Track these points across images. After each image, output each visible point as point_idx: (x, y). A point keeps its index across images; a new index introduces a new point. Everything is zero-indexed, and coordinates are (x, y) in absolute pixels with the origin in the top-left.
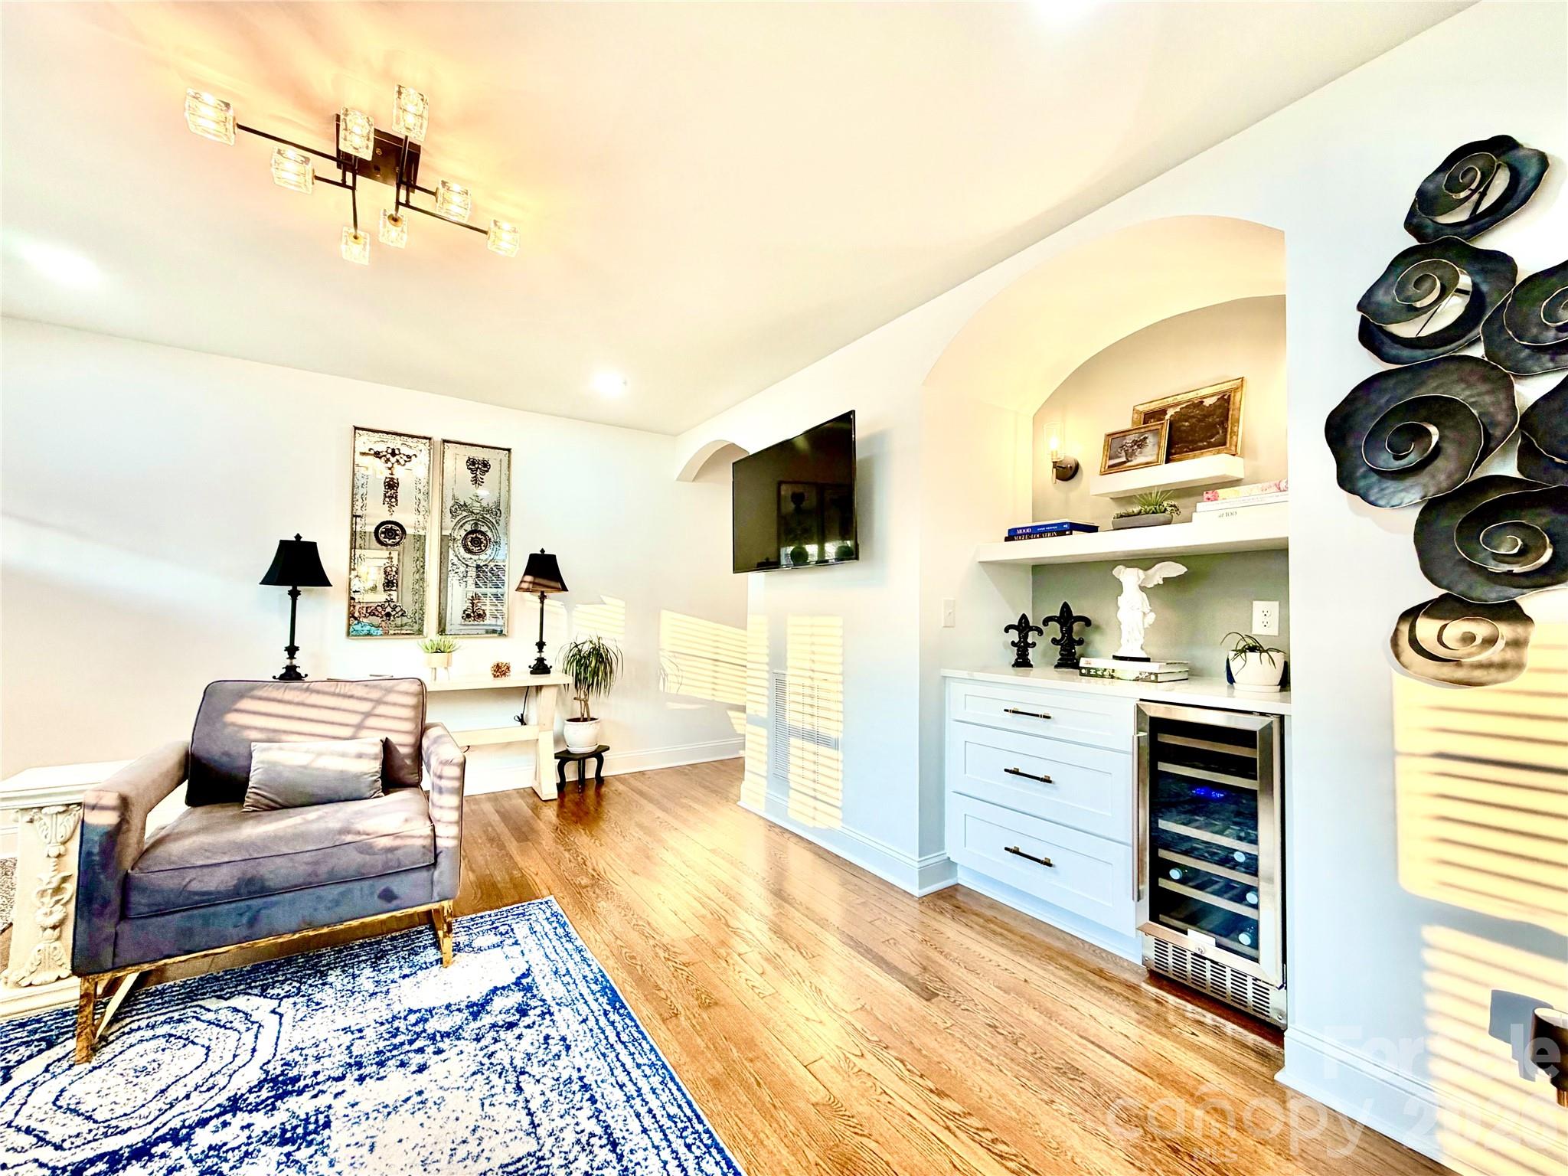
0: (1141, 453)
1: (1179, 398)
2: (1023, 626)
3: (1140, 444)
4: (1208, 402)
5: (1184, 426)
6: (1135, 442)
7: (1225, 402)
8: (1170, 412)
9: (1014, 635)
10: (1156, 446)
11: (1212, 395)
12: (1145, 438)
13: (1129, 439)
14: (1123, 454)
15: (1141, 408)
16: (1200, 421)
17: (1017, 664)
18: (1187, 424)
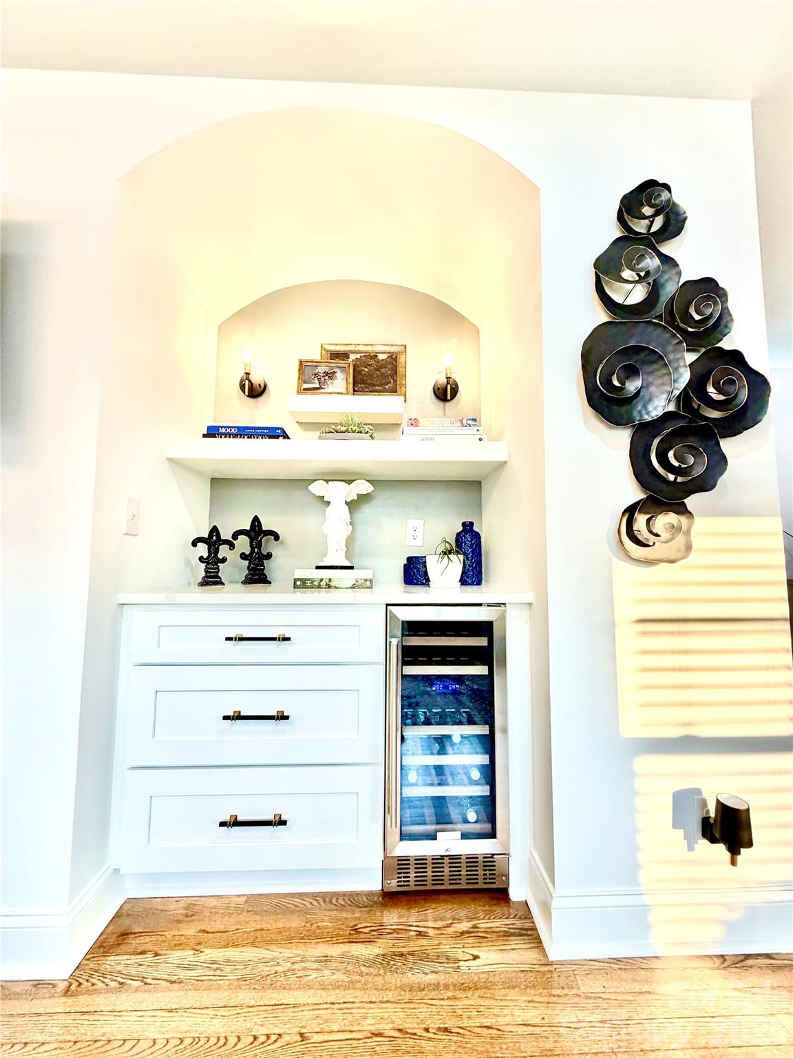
0: (332, 384)
1: (360, 348)
2: (213, 540)
3: (330, 375)
4: (381, 357)
5: (364, 371)
6: (326, 374)
7: (393, 359)
8: (352, 357)
9: (202, 549)
10: (345, 380)
11: (384, 353)
12: (335, 372)
13: (321, 370)
14: (316, 381)
15: (328, 348)
16: (377, 370)
17: (204, 583)
18: (366, 370)
